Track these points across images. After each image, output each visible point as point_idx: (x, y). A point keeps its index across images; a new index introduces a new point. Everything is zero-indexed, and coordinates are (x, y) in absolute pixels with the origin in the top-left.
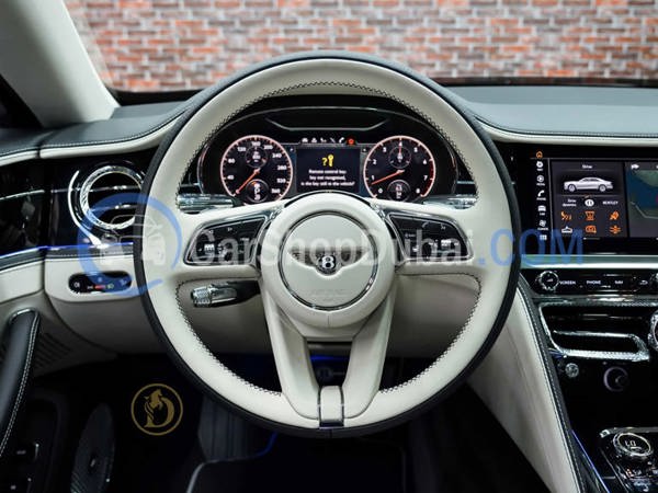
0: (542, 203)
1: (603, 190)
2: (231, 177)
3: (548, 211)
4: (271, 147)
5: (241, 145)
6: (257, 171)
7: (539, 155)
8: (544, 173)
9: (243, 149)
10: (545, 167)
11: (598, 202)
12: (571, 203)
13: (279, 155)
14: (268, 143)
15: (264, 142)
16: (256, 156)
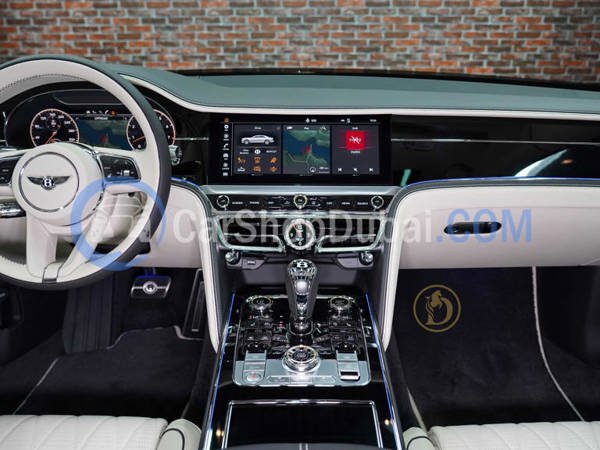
0: (226, 152)
1: (267, 143)
2: (38, 137)
3: (229, 158)
4: (62, 117)
5: (43, 115)
6: (55, 133)
7: (227, 120)
8: (229, 132)
9: (44, 118)
10: (230, 129)
11: (263, 151)
12: (246, 152)
13: (68, 122)
14: (61, 114)
15: (58, 114)
16: (53, 123)
